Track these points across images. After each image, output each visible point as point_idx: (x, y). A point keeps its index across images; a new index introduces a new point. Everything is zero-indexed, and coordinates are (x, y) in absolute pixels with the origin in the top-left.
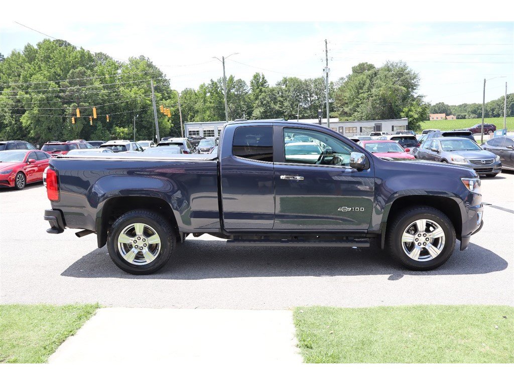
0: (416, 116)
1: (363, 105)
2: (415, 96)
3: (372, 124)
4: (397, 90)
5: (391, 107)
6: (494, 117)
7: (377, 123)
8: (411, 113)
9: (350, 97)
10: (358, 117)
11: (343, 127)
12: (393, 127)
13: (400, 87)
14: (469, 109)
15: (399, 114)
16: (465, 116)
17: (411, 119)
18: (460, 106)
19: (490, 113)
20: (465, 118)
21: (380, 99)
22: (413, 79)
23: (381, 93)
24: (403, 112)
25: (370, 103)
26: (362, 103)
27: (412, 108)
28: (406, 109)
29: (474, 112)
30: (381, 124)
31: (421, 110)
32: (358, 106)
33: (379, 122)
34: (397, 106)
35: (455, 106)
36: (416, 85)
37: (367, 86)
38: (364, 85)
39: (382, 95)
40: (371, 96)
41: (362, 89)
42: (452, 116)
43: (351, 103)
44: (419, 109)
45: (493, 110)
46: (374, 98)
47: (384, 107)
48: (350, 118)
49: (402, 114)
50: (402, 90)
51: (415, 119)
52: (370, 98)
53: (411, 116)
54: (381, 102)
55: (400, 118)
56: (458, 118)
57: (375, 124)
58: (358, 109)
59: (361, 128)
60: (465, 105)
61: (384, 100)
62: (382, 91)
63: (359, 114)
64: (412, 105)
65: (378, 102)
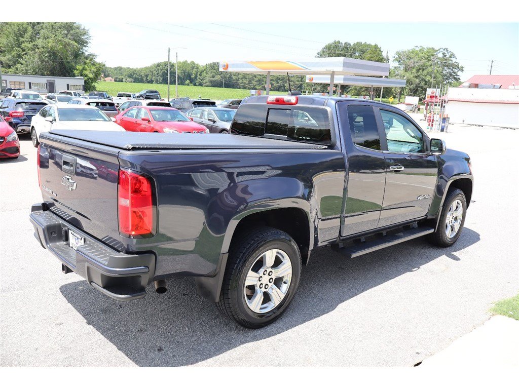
0: (91, 76)
1: (28, 57)
2: (87, 54)
3: (44, 80)
4: (69, 45)
5: (62, 63)
6: (148, 82)
7: (47, 79)
8: (85, 72)
9: (7, 44)
10: (23, 70)
11: (6, 81)
12: (68, 85)
13: (72, 42)
14: (125, 73)
15: (72, 71)
16: (122, 79)
17: (86, 78)
18: (116, 69)
19: (145, 79)
20: (122, 81)
21: (49, 52)
22: (83, 35)
23: (50, 45)
24: (77, 70)
25: (37, 56)
26: (25, 54)
27: (86, 66)
28: (79, 67)
29: (130, 76)
30: (54, 81)
31: (95, 70)
32: (19, 56)
33: (53, 79)
34: (68, 62)
35: (111, 68)
36: (87, 43)
37: (29, 34)
38: (25, 32)
39: (51, 47)
40: (36, 46)
41: (23, 37)
42: (110, 78)
43: (10, 52)
44: (94, 69)
45: (147, 76)
46: (40, 50)
47: (54, 62)
48: (10, 70)
49: (75, 72)
50: (73, 46)
51: (90, 78)
52: (37, 50)
53: (86, 76)
54: (50, 56)
55: (74, 76)
56: (115, 81)
57: (47, 80)
58: (21, 60)
59: (30, 83)
60: (120, 69)
61: (53, 54)
62: (51, 43)
63: (23, 66)
64: (85, 63)
65: (46, 55)
